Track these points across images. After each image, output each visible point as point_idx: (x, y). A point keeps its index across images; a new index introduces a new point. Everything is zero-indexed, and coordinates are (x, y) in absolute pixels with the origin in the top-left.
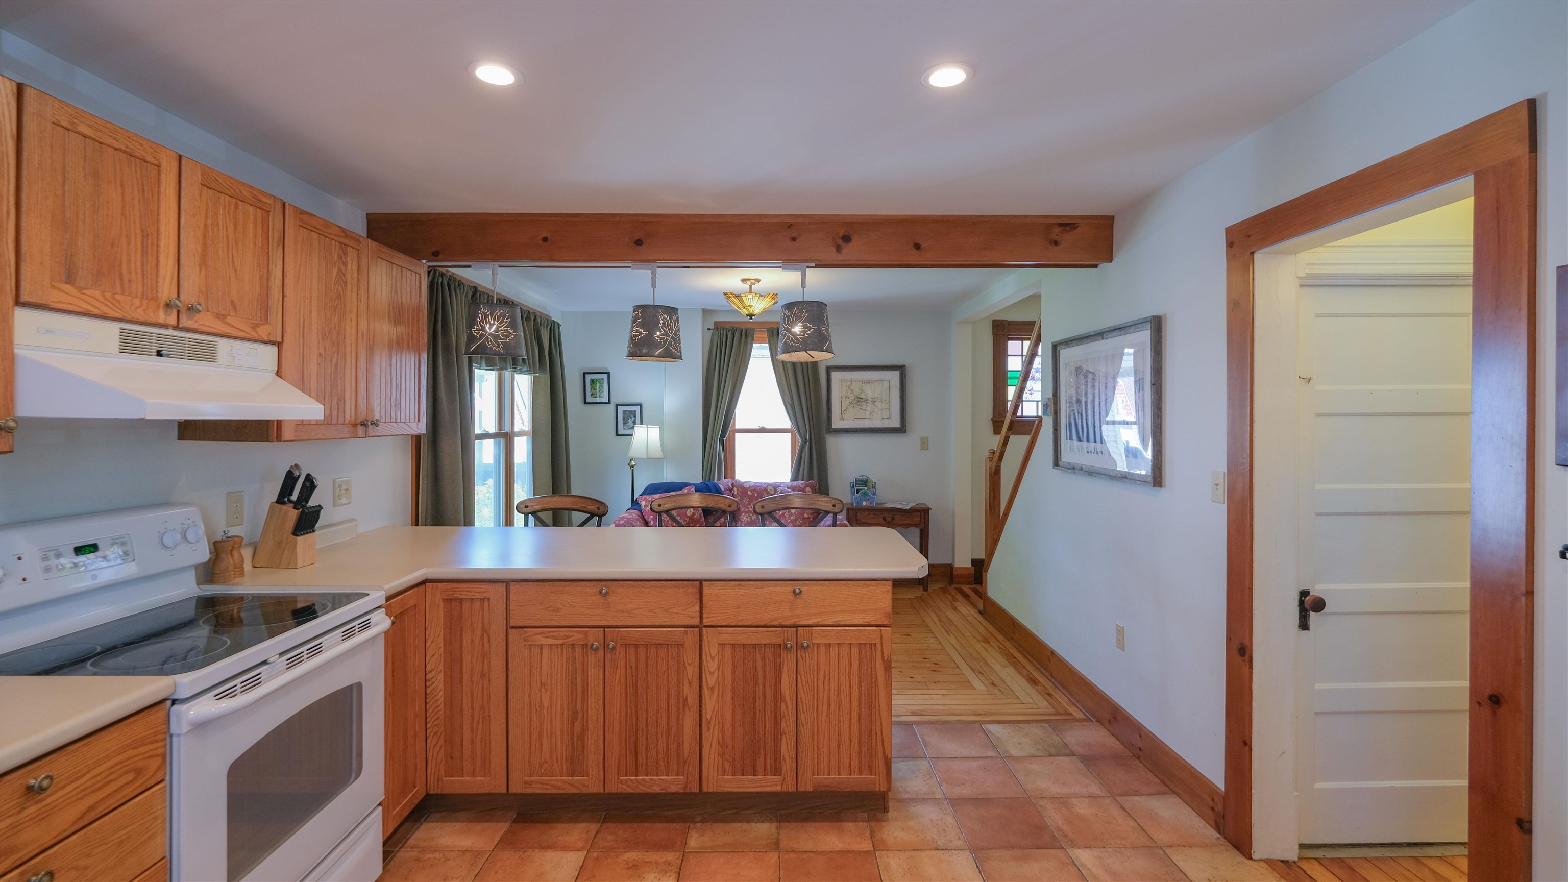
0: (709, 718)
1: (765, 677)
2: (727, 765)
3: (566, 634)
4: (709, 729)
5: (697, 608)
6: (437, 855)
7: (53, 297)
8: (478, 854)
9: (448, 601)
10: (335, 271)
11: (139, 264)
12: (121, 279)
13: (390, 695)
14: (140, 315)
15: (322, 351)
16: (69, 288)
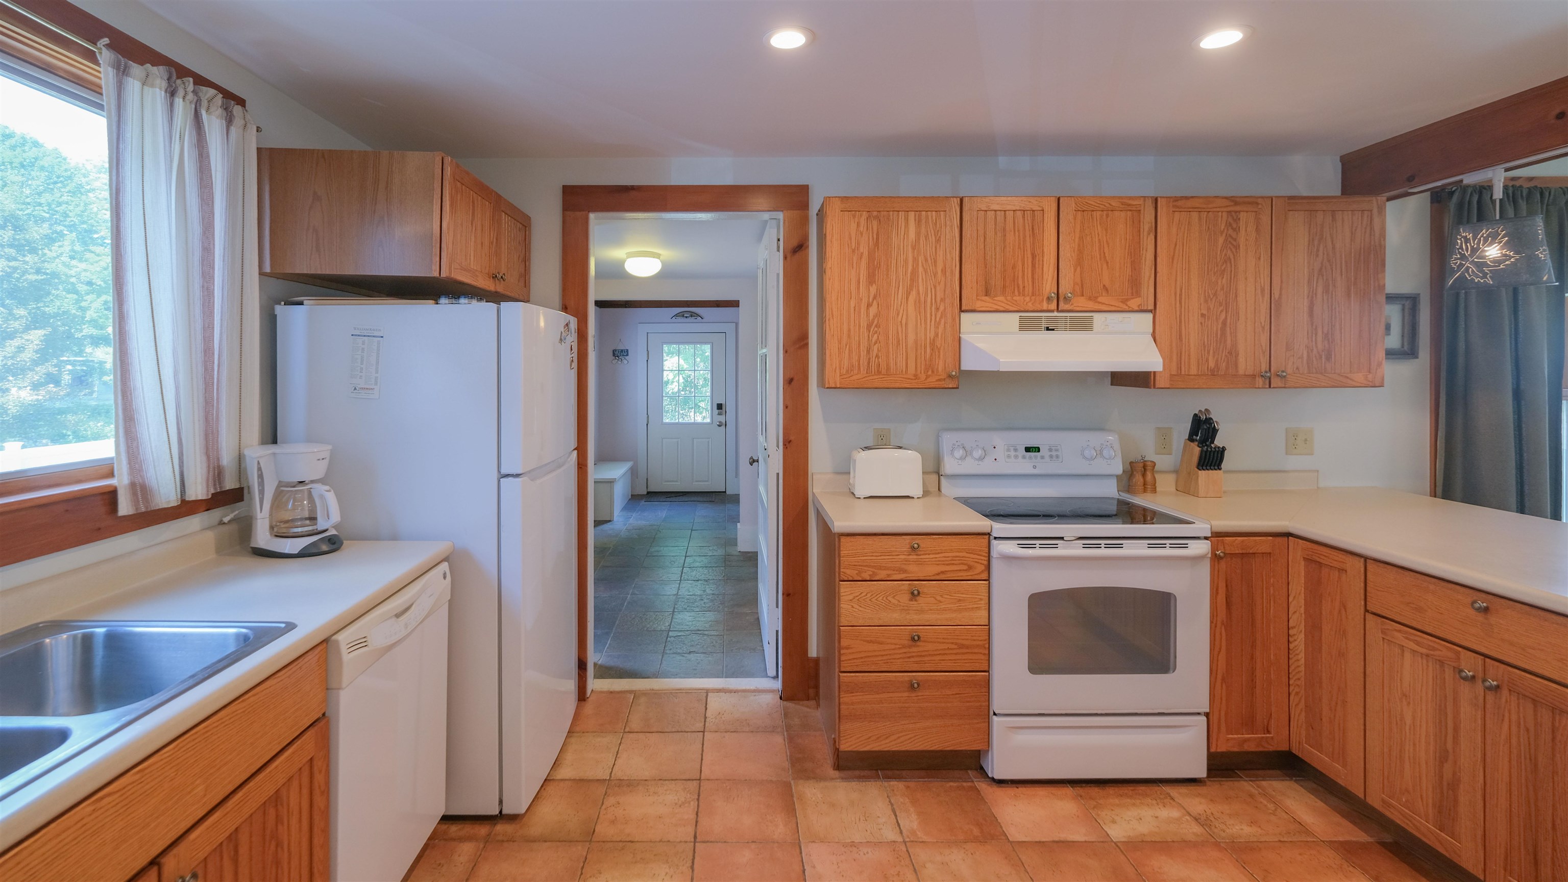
6: (1271, 806)
7: (978, 305)
9: (1308, 560)
10: (1221, 240)
11: (1030, 275)
12: (1018, 287)
14: (1030, 306)
15: (1205, 312)
16: (987, 298)
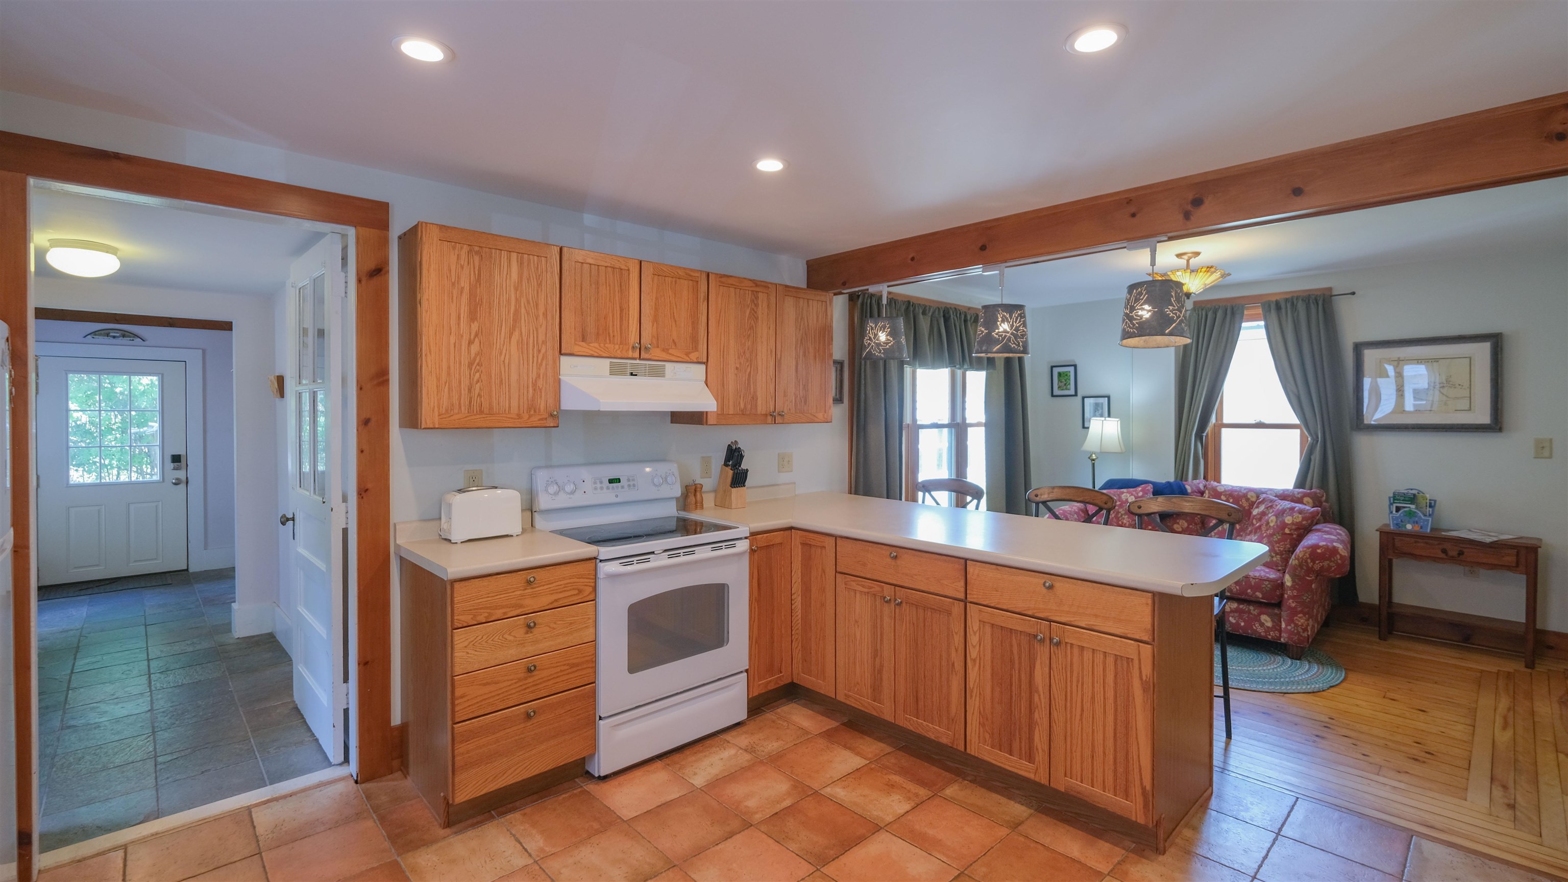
0: (972, 687)
1: (1020, 663)
2: (987, 736)
3: (870, 585)
4: (971, 696)
5: (962, 583)
6: (785, 724)
7: (576, 349)
8: (807, 733)
9: (804, 544)
10: (748, 312)
11: (618, 326)
12: (609, 336)
13: (755, 600)
14: (619, 354)
15: (738, 366)
16: (583, 344)
